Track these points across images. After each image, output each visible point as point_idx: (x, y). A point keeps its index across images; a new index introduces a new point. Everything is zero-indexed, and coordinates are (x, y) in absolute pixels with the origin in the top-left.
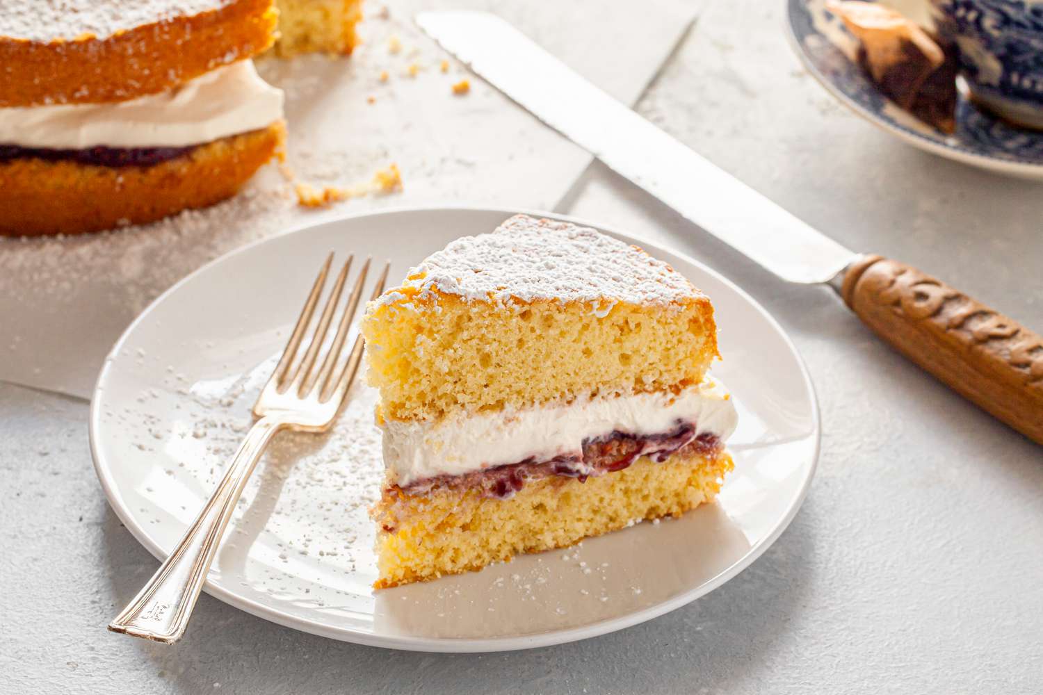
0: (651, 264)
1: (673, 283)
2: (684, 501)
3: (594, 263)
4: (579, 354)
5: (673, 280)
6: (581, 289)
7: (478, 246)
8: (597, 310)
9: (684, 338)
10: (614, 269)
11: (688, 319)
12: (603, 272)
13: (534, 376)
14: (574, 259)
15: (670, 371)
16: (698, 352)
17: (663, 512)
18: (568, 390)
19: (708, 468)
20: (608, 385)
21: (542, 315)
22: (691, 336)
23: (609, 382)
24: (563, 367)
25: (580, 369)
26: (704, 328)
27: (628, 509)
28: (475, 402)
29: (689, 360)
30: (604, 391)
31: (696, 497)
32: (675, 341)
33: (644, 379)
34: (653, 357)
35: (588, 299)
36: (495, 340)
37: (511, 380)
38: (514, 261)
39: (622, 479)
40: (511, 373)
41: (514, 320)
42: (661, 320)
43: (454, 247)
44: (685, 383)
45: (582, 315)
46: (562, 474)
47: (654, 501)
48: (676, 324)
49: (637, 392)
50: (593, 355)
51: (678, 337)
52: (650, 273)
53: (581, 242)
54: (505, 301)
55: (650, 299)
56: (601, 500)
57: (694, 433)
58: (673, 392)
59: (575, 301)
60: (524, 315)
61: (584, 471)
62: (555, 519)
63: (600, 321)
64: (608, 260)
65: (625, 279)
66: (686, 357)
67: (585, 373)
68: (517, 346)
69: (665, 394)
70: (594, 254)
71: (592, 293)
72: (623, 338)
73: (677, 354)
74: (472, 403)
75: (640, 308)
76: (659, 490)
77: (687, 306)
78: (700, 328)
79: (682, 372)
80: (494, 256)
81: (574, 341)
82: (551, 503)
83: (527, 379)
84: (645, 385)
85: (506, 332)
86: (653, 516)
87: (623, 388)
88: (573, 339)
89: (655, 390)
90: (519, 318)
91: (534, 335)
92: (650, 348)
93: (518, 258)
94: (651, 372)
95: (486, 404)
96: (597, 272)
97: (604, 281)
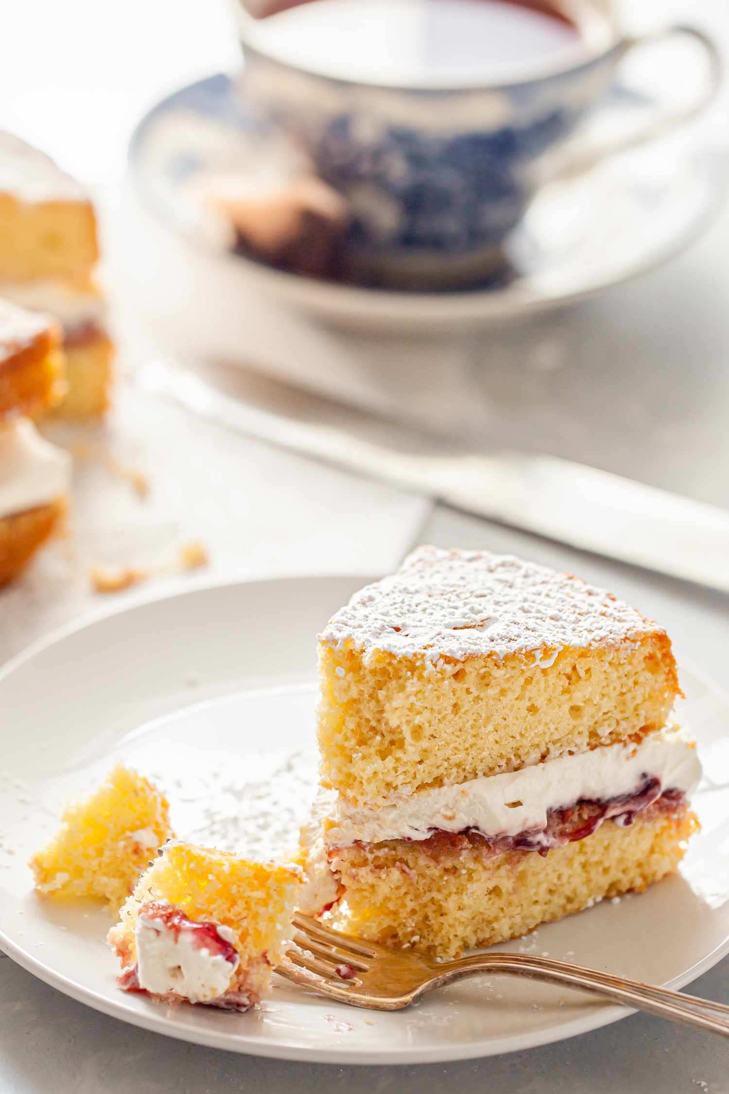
0: (590, 594)
1: (621, 614)
2: (648, 871)
3: (525, 600)
4: (524, 712)
5: (619, 611)
6: (519, 636)
7: (388, 595)
8: (541, 659)
9: (641, 679)
10: (549, 606)
11: (644, 656)
12: (539, 611)
13: (475, 744)
14: (501, 599)
15: (627, 718)
16: (658, 693)
17: (624, 887)
18: (515, 755)
19: (673, 831)
20: (559, 744)
21: (478, 673)
22: (648, 675)
23: (560, 739)
24: (507, 730)
25: (526, 729)
26: (662, 664)
27: (588, 886)
28: (410, 782)
29: (648, 704)
30: (554, 751)
31: (661, 866)
32: (630, 683)
33: (600, 732)
34: (607, 705)
35: (529, 648)
36: (426, 708)
37: (448, 752)
38: (433, 609)
39: (581, 851)
40: (448, 744)
41: (446, 682)
42: (614, 661)
43: (362, 599)
44: (645, 729)
45: (524, 668)
46: (521, 847)
47: (615, 875)
48: (630, 664)
49: (593, 748)
50: (540, 711)
51: (634, 678)
52: (592, 605)
53: (501, 574)
54: (434, 662)
55: (598, 638)
56: (559, 877)
57: (659, 789)
58: (634, 741)
59: (515, 652)
60: (457, 676)
61: (545, 843)
62: (510, 904)
63: (544, 671)
64: (539, 594)
65: (564, 616)
66: (645, 701)
67: (533, 734)
68: (452, 712)
69: (625, 745)
70: (522, 589)
71: (534, 642)
72: (572, 688)
73: (634, 698)
74: (406, 784)
75: (589, 651)
76: (620, 861)
77: (642, 641)
78: (657, 664)
79: (642, 718)
80: (409, 605)
81: (517, 699)
82: (507, 885)
83: (467, 749)
84: (601, 738)
85: (438, 698)
86: (614, 893)
87: (576, 746)
88: (516, 697)
89: (613, 742)
90: (452, 680)
91: (471, 697)
92: (603, 695)
93: (437, 605)
94: (606, 723)
95: (422, 782)
96: (530, 612)
97: (542, 623)
